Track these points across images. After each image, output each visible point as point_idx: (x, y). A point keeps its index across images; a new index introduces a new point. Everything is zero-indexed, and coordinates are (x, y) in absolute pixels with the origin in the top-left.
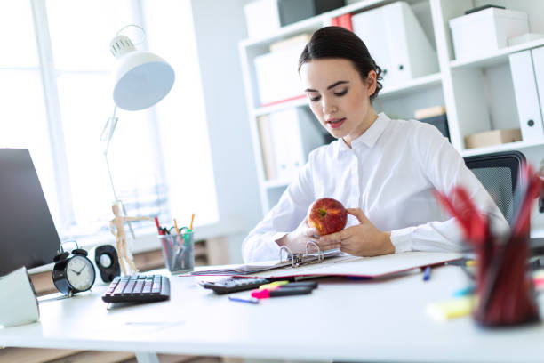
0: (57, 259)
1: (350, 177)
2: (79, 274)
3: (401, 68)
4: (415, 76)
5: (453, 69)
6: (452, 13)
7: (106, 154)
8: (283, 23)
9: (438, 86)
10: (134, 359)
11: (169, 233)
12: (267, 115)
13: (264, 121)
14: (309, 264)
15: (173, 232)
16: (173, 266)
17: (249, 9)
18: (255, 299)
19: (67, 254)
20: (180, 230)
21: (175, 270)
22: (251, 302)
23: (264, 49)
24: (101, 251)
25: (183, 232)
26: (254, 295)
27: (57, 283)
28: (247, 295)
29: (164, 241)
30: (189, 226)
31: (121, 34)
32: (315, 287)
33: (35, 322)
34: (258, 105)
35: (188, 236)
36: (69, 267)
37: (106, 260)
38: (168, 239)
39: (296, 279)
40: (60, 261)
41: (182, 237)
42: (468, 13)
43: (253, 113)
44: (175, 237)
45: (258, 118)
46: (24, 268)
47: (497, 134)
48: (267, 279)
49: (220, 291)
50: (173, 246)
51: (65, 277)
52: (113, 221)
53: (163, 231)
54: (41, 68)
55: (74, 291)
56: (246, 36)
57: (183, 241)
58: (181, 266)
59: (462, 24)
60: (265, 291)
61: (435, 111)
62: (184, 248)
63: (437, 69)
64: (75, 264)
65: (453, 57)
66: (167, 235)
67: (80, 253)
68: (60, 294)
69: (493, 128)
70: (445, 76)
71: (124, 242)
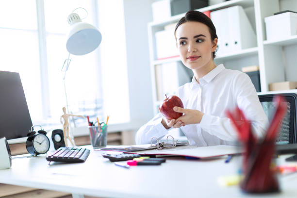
0: (29, 135)
1: (196, 100)
2: (40, 144)
3: (236, 43)
4: (243, 48)
5: (265, 45)
6: (266, 14)
7: (64, 79)
8: (173, 14)
9: (255, 55)
10: (70, 195)
11: (94, 125)
12: (161, 65)
13: (158, 68)
14: (168, 148)
15: (97, 125)
16: (95, 144)
17: (155, 5)
18: (128, 166)
19: (35, 132)
20: (100, 124)
21: (95, 146)
22: (125, 167)
23: (161, 28)
24: (55, 132)
25: (102, 125)
26: (129, 164)
27: (28, 148)
28: (125, 163)
29: (91, 129)
30: (106, 123)
31: (74, 12)
32: (164, 161)
33: (8, 168)
34: (156, 59)
35: (104, 128)
36: (35, 139)
37: (58, 138)
38: (94, 129)
39: (157, 156)
40: (30, 136)
41: (101, 128)
42: (275, 14)
43: (153, 63)
44: (97, 128)
45: (155, 66)
46: (5, 138)
47: (287, 83)
48: (140, 155)
49: (113, 160)
50: (96, 132)
51: (32, 145)
52: (63, 116)
53: (91, 124)
54: (38, 31)
55: (37, 154)
56: (152, 20)
57: (101, 131)
58: (99, 144)
59: (271, 20)
60: (135, 161)
61: (253, 69)
62: (102, 134)
63: (256, 45)
64: (39, 139)
65: (265, 38)
66: (93, 126)
67: (43, 133)
68: (29, 155)
69: (286, 80)
70: (260, 49)
71: (68, 128)
